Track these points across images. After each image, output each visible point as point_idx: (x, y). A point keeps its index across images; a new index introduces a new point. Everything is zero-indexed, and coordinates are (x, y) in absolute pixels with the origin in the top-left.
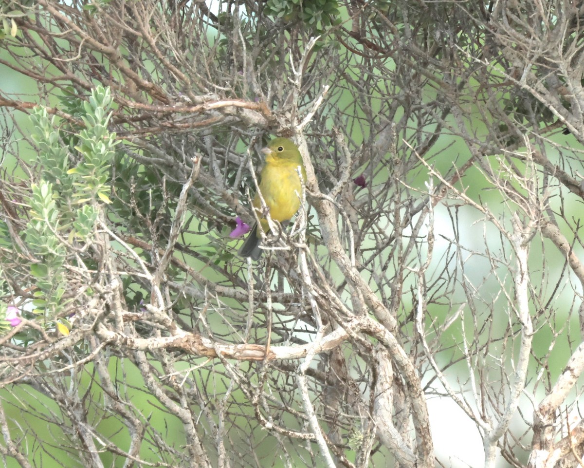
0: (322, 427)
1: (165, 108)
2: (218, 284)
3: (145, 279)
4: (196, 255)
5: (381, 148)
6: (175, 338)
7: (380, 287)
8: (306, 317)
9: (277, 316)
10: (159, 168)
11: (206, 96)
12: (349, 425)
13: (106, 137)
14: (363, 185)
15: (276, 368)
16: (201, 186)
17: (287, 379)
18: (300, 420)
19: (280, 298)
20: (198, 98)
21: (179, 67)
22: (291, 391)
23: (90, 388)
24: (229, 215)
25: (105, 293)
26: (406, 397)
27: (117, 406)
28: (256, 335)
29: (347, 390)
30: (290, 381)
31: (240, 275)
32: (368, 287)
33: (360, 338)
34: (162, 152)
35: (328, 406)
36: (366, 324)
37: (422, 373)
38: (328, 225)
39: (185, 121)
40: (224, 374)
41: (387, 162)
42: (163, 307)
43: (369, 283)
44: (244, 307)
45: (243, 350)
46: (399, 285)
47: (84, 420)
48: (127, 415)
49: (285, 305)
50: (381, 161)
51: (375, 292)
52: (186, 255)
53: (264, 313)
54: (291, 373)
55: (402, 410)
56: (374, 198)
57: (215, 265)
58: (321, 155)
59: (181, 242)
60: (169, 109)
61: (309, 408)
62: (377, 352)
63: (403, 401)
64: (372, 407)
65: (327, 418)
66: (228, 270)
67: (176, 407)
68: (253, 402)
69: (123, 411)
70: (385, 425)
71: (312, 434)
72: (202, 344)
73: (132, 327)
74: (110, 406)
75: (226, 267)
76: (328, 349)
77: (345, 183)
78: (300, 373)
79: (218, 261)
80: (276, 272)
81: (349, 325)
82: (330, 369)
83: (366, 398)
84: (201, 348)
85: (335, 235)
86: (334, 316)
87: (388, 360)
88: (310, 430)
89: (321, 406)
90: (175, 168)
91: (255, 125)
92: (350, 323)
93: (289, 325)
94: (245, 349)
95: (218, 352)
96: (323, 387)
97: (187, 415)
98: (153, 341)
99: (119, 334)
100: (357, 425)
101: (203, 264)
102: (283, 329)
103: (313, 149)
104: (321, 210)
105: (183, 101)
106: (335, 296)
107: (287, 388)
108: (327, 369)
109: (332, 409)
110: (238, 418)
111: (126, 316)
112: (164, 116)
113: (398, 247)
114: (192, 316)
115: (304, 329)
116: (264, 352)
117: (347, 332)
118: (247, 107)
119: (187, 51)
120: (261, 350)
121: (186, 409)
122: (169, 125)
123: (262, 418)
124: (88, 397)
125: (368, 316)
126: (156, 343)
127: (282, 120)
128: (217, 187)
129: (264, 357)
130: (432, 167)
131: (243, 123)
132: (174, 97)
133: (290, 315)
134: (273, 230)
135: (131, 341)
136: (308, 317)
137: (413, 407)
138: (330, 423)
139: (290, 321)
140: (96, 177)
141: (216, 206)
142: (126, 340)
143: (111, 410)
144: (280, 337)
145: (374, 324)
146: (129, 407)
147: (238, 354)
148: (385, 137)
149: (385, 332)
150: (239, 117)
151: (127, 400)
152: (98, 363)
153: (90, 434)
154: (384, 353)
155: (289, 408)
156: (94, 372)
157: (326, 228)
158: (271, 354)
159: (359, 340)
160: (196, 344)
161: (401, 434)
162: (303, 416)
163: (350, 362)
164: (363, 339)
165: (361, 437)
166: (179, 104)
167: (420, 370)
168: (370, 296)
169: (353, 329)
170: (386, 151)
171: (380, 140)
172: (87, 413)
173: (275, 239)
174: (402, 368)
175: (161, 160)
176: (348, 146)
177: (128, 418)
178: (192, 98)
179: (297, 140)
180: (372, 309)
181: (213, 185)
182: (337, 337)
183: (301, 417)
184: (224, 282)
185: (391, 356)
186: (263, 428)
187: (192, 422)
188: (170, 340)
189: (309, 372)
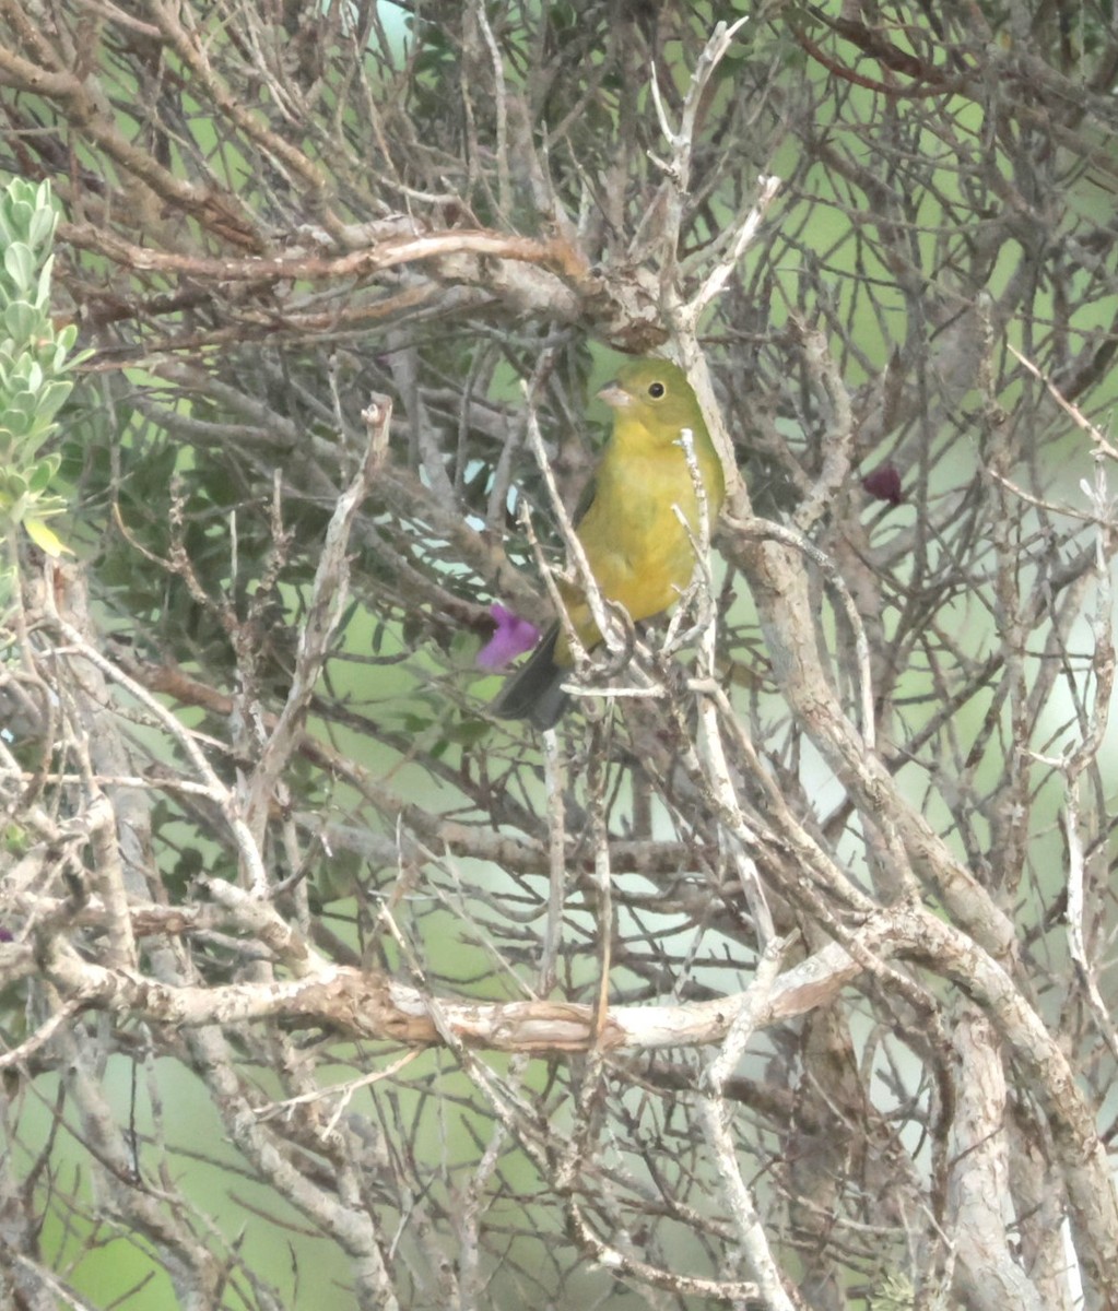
0: (781, 1264)
1: (250, 266)
2: (444, 816)
3: (204, 798)
4: (370, 727)
5: (950, 376)
6: (302, 985)
7: (960, 818)
8: (727, 918)
9: (633, 915)
10: (247, 455)
11: (379, 225)
12: (872, 1257)
13: (44, 342)
14: (896, 499)
15: (635, 1078)
16: (380, 510)
17: (669, 1114)
18: (714, 1242)
19: (644, 860)
20: (354, 231)
21: (294, 136)
22: (682, 1152)
23: (49, 1148)
24: (472, 599)
25: (64, 840)
26: (1049, 1164)
27: (135, 1206)
28: (568, 976)
29: (865, 1146)
30: (679, 1122)
31: (512, 786)
32: (920, 819)
33: (894, 974)
34: (257, 406)
35: (801, 1199)
36: (912, 930)
37: (1101, 1085)
38: (784, 625)
39: (317, 306)
40: (468, 1102)
41: (970, 419)
42: (261, 887)
43: (924, 805)
44: (528, 888)
45: (522, 1020)
46: (1019, 810)
47: (32, 1249)
48: (167, 1234)
49: (659, 882)
50: (950, 418)
51: (942, 836)
52: (339, 729)
53: (591, 907)
54: (680, 1094)
55: (1040, 1207)
56: (936, 533)
57: (431, 759)
58: (763, 402)
59: (321, 689)
60: (262, 267)
61: (742, 1201)
62: (954, 1023)
63: (1040, 1179)
64: (942, 1196)
65: (798, 1235)
66: (475, 775)
67: (326, 1205)
68: (559, 1185)
69: (156, 1221)
70: (984, 1254)
71: (748, 1285)
72: (390, 1005)
73: (181, 951)
74: (112, 1205)
75: (465, 763)
76: (792, 1012)
77: (833, 490)
78: (709, 1090)
79: (441, 746)
80: (628, 774)
81: (860, 936)
82: (805, 1081)
83: (923, 1169)
84: (387, 1015)
85: (809, 657)
86: (810, 908)
87: (988, 1049)
88: (745, 1271)
89: (780, 1197)
90: (298, 455)
91: (539, 312)
92: (863, 931)
93: (675, 946)
94: (528, 1017)
95: (444, 1027)
96: (783, 1139)
97: (360, 1227)
98: (232, 996)
99: (121, 973)
100: (896, 1254)
101: (391, 754)
102: (656, 958)
103: (737, 382)
104: (761, 575)
105: (309, 242)
106: (813, 845)
107: (671, 1143)
108: (795, 1081)
109: (814, 1207)
110: (519, 1240)
111: (146, 916)
112: (250, 292)
113: (1012, 692)
114: (364, 920)
115: (721, 955)
116: (591, 1024)
117: (854, 956)
118: (510, 255)
119: (318, 86)
120: (577, 1019)
121: (358, 1209)
122: (265, 320)
123: (588, 1235)
124: (42, 1179)
125: (919, 909)
126: (241, 1001)
127: (627, 293)
128: (437, 512)
129: (591, 1039)
130: (1103, 432)
131: (502, 308)
132: (279, 232)
133: (676, 911)
134: (609, 636)
135: (161, 997)
136: (733, 919)
137: (1070, 1194)
138: (809, 1252)
139: (678, 930)
140: (21, 469)
141: (433, 574)
142: (144, 991)
143: (116, 1218)
144: (644, 983)
145: (939, 930)
146: (175, 1208)
147: (505, 1033)
148: (961, 344)
149: (975, 958)
150: (487, 286)
151: (166, 1183)
152: (73, 1071)
153: (55, 1295)
154: (976, 1028)
155: (678, 1205)
156: (61, 1097)
157: (777, 635)
158: (610, 1031)
159: (892, 984)
160: (371, 1005)
161: (1036, 1282)
162: (723, 1227)
163: (868, 1057)
164: (905, 980)
165: (909, 1291)
166: (295, 252)
167: (1092, 1080)
168: (928, 845)
169: (873, 947)
170: (966, 386)
171: (945, 349)
172: (39, 1231)
173: (615, 664)
174: (1034, 1070)
175: (253, 430)
176: (842, 373)
177: (171, 1244)
178: (334, 233)
179: (681, 352)
180: (935, 889)
181: (421, 504)
182: (823, 976)
183: (716, 1233)
184: (462, 811)
185: (1000, 1036)
186: (593, 1267)
187: (376, 1250)
188: (289, 990)
189: (738, 1090)
